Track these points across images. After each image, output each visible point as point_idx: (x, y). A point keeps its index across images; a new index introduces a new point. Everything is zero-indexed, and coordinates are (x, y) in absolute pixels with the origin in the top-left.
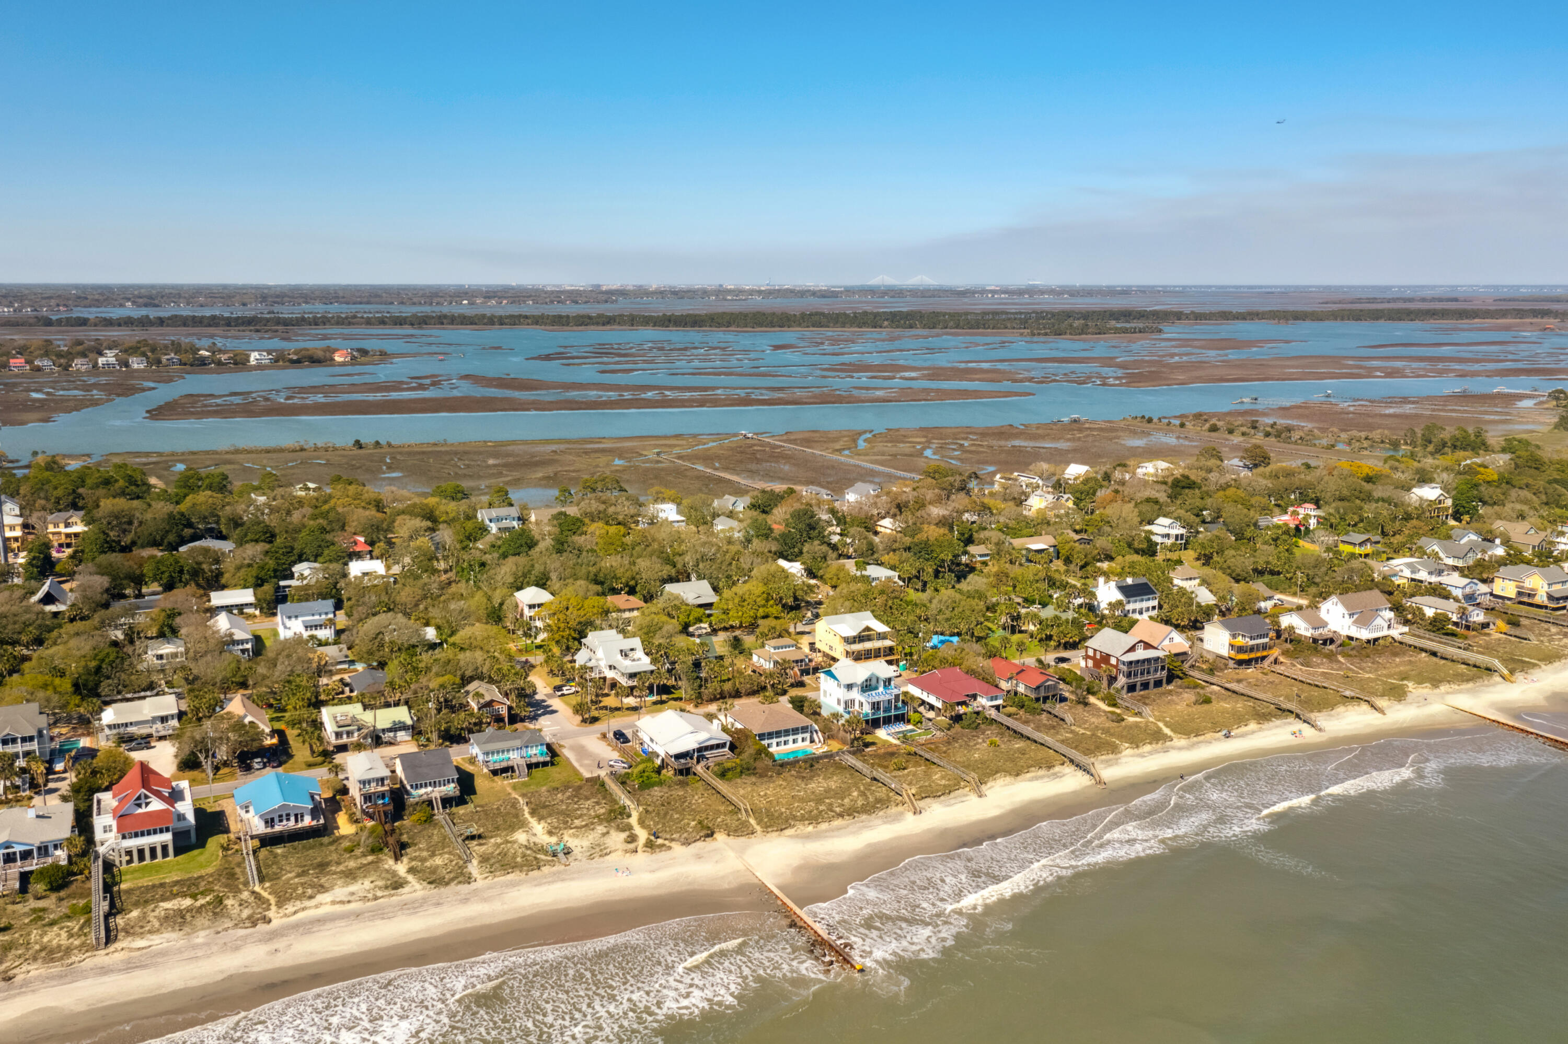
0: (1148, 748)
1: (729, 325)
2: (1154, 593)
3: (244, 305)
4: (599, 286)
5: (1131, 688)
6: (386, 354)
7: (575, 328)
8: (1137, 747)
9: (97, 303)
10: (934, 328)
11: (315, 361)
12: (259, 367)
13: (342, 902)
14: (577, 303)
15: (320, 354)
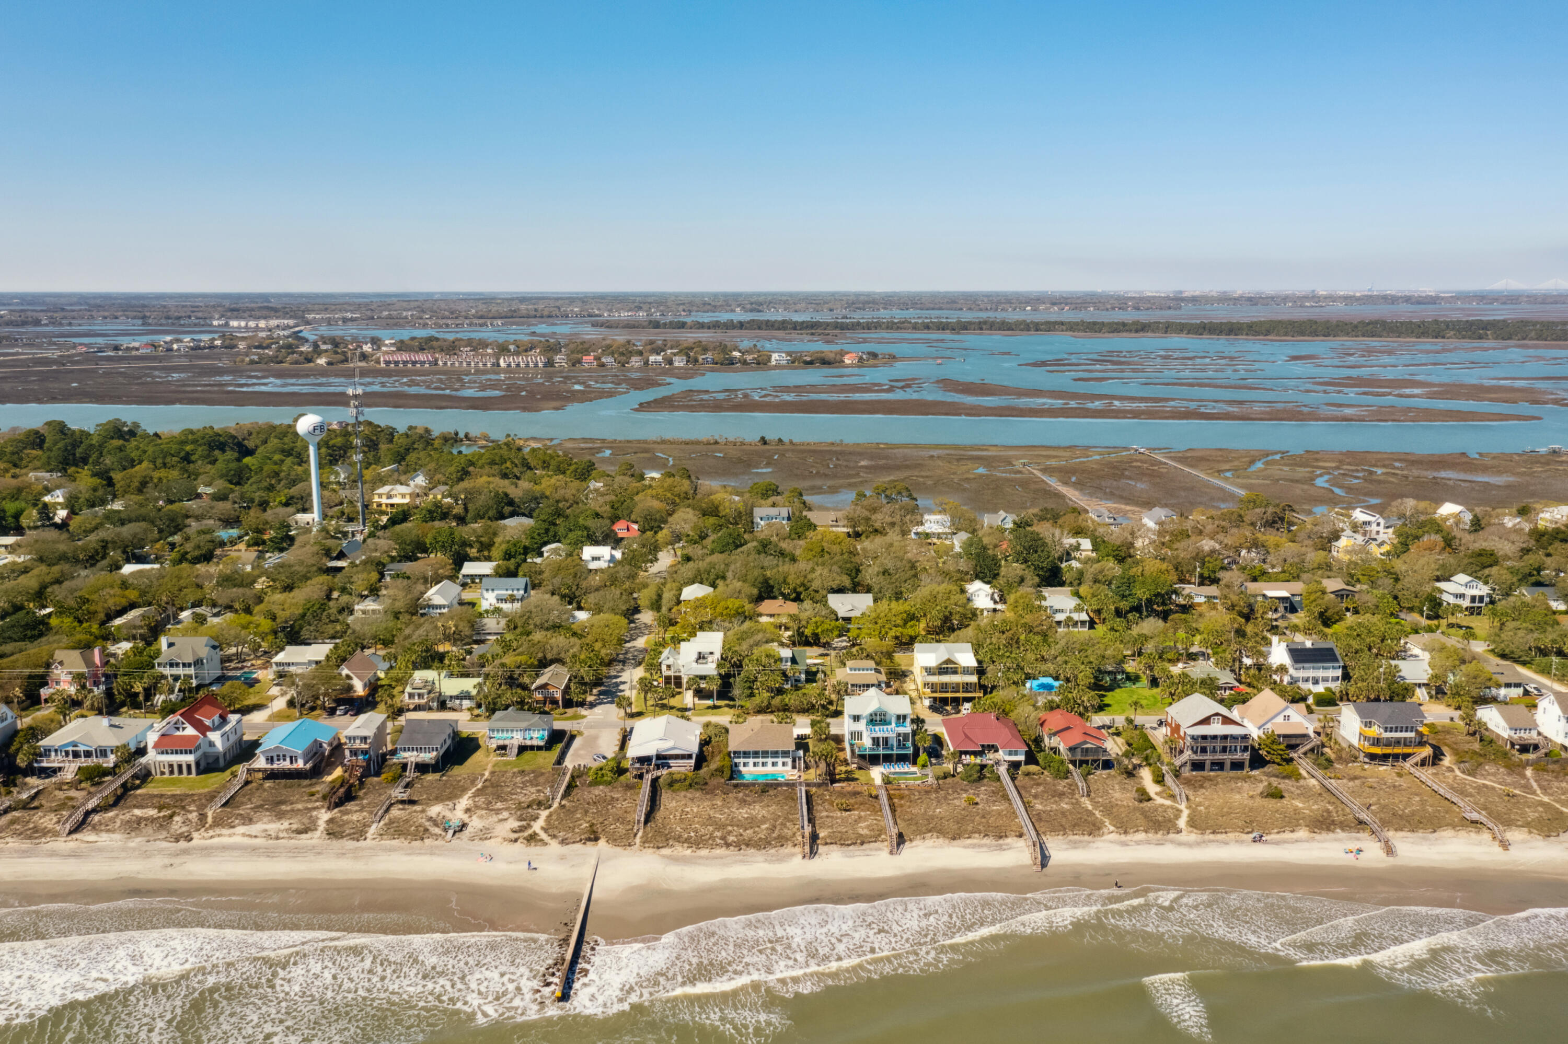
0: (1141, 836)
1: (1268, 333)
2: (1336, 660)
3: (831, 310)
4: (1181, 292)
5: (1197, 766)
6: (894, 357)
7: (1107, 335)
8: (1126, 832)
9: (714, 309)
10: (1510, 338)
11: (825, 362)
12: (778, 367)
13: (250, 836)
14: (1138, 309)
15: (832, 356)
